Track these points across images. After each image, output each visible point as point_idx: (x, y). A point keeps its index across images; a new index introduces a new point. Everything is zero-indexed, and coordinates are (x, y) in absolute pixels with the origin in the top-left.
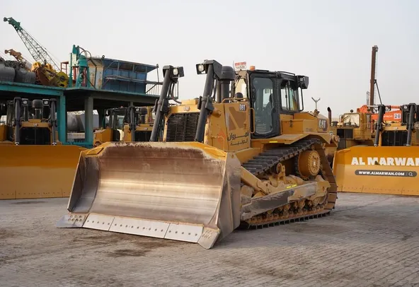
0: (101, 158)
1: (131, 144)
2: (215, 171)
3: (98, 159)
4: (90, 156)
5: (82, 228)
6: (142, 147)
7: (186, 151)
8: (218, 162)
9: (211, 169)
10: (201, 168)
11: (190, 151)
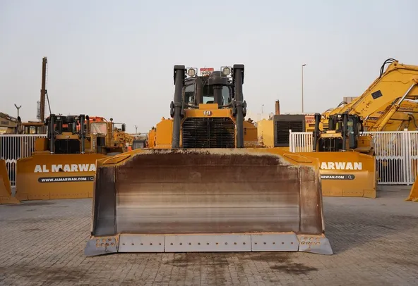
0: (121, 167)
1: (181, 151)
2: (291, 177)
3: (116, 169)
4: (106, 166)
5: (118, 253)
6: (197, 154)
7: (257, 157)
8: (296, 169)
9: (286, 175)
10: (273, 175)
11: (264, 158)
